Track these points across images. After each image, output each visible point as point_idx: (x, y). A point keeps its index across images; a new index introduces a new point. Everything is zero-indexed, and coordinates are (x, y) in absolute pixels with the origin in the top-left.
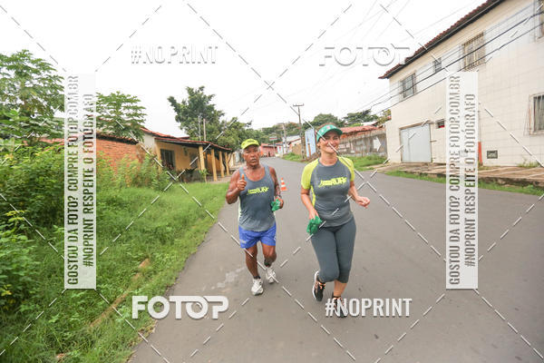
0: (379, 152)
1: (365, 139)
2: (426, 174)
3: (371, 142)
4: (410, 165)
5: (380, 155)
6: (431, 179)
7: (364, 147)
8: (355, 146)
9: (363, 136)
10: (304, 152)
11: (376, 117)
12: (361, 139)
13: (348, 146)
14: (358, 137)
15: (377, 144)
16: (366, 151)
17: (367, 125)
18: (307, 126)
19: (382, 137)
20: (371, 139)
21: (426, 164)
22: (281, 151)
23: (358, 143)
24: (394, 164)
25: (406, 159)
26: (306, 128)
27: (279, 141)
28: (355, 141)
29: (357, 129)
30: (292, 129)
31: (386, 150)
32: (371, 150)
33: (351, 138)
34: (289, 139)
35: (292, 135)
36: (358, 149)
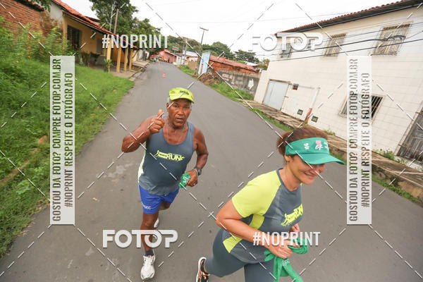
0: (251, 90)
1: (245, 77)
2: (274, 119)
3: (248, 81)
4: (267, 108)
5: (251, 93)
6: (275, 123)
7: (241, 83)
8: (236, 79)
9: (244, 74)
10: (197, 70)
11: (258, 61)
12: (241, 76)
13: (231, 77)
14: (240, 73)
15: (251, 84)
16: (242, 86)
17: (250, 64)
18: (206, 48)
19: (256, 81)
20: (249, 79)
21: (276, 111)
22: (179, 61)
23: (239, 78)
24: (257, 103)
25: (266, 103)
26: (204, 49)
27: (179, 52)
28: (237, 76)
29: (242, 65)
30: (194, 45)
31: (255, 91)
32: (246, 87)
33: (235, 72)
34: (189, 53)
35: (191, 50)
36: (237, 82)
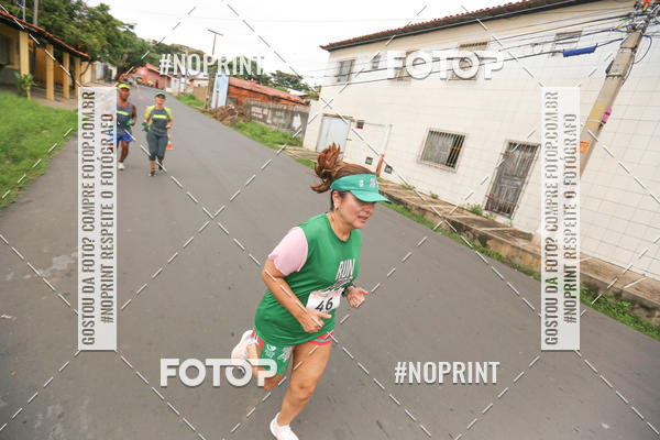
0: (297, 132)
1: (287, 111)
3: (292, 119)
7: (282, 121)
8: (274, 116)
9: (285, 108)
12: (281, 110)
13: (266, 112)
14: (279, 106)
15: (297, 122)
16: (284, 126)
17: (294, 93)
19: (305, 117)
20: (293, 114)
22: (176, 86)
23: (278, 114)
28: (274, 110)
29: (282, 95)
31: (304, 133)
32: (290, 126)
33: (272, 105)
36: (275, 120)
